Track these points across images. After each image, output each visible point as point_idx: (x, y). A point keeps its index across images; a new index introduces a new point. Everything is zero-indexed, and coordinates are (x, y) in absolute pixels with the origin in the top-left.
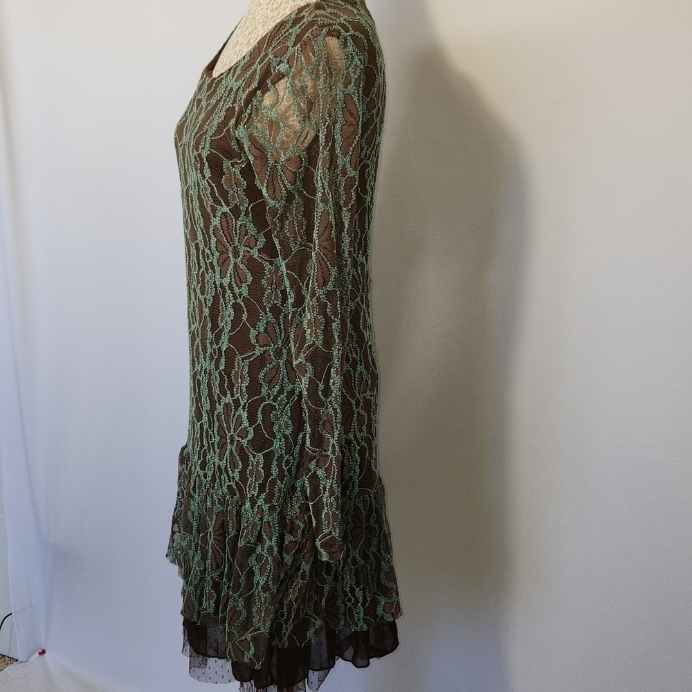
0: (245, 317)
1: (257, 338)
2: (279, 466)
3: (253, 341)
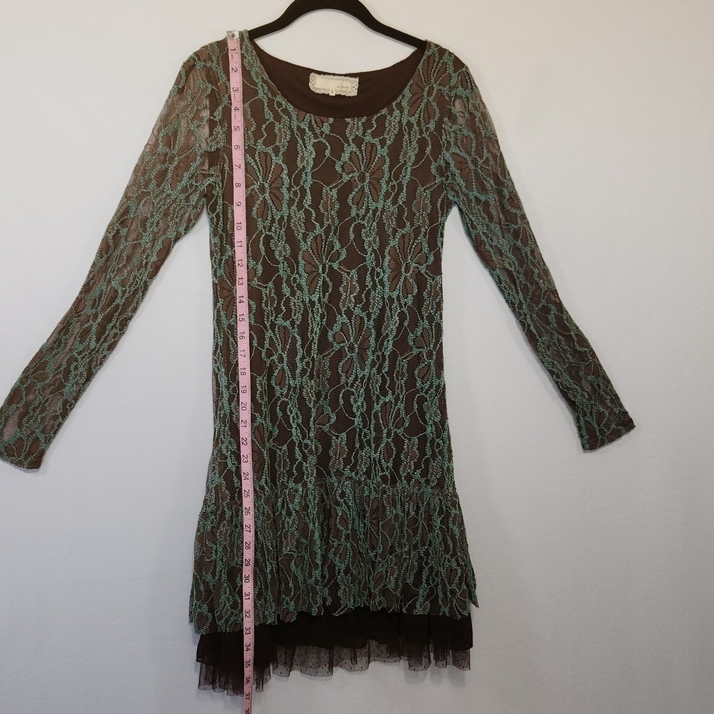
0: (406, 324)
1: (414, 341)
2: (432, 447)
3: (411, 343)
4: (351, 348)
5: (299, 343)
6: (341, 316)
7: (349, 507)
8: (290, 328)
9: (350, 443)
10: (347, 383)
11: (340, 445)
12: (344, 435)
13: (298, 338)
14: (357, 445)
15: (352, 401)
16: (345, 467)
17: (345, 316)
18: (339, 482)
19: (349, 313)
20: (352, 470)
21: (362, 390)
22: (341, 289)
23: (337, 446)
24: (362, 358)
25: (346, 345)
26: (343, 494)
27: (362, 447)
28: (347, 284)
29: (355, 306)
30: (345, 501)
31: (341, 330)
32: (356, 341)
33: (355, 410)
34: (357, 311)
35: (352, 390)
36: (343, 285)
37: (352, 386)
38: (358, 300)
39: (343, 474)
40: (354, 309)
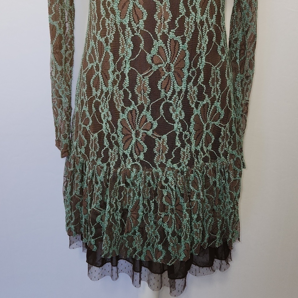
4: (168, 68)
5: (112, 58)
6: (158, 41)
7: (172, 190)
8: (105, 45)
9: (171, 142)
10: (166, 97)
11: (163, 145)
12: (165, 137)
13: (111, 54)
14: (178, 144)
15: (171, 111)
16: (167, 161)
17: (161, 41)
18: (163, 172)
19: (164, 38)
20: (173, 162)
21: (180, 102)
22: (156, 17)
23: (160, 145)
24: (179, 75)
25: (163, 66)
26: (167, 181)
27: (183, 145)
28: (161, 11)
29: (169, 31)
30: (169, 185)
31: (158, 53)
32: (172, 61)
33: (174, 117)
34: (172, 35)
35: (171, 102)
36: (157, 13)
37: (170, 99)
38: (172, 25)
39: (165, 166)
40: (169, 34)
